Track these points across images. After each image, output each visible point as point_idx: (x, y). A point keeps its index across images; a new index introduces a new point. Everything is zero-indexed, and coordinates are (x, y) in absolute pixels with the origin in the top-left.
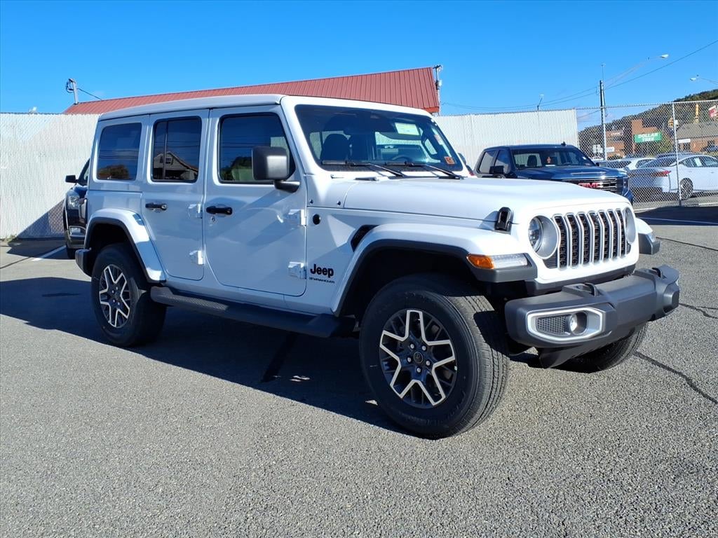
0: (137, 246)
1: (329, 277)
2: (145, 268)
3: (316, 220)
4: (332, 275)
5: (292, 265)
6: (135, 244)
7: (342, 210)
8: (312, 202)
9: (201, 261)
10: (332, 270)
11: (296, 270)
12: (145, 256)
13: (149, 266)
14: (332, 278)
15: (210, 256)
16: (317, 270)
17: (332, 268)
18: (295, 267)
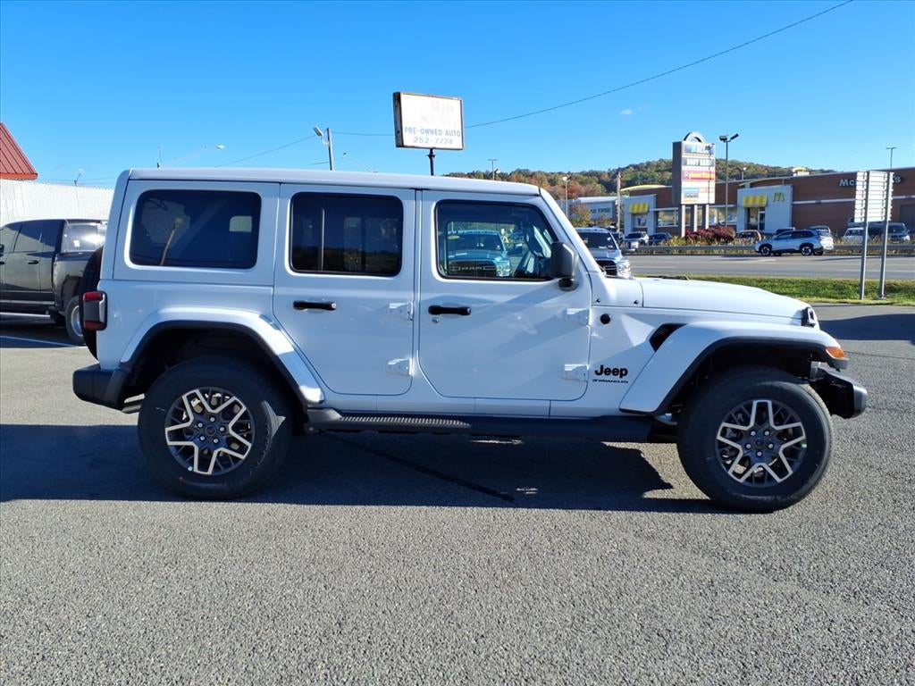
0: (280, 358)
1: (621, 377)
2: (297, 386)
3: (605, 319)
4: (626, 375)
5: (569, 367)
6: (276, 357)
7: (638, 310)
8: (598, 301)
9: (412, 371)
10: (626, 370)
11: (577, 373)
12: (297, 371)
13: (303, 384)
14: (624, 378)
15: (425, 365)
16: (604, 371)
17: (626, 368)
18: (574, 370)
